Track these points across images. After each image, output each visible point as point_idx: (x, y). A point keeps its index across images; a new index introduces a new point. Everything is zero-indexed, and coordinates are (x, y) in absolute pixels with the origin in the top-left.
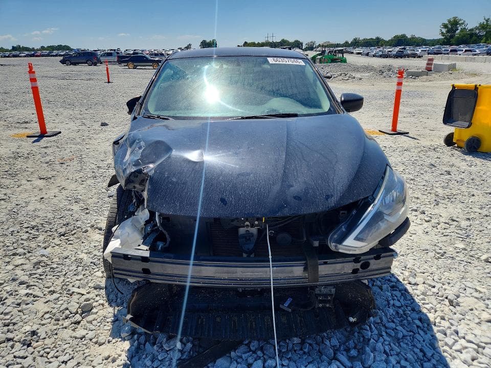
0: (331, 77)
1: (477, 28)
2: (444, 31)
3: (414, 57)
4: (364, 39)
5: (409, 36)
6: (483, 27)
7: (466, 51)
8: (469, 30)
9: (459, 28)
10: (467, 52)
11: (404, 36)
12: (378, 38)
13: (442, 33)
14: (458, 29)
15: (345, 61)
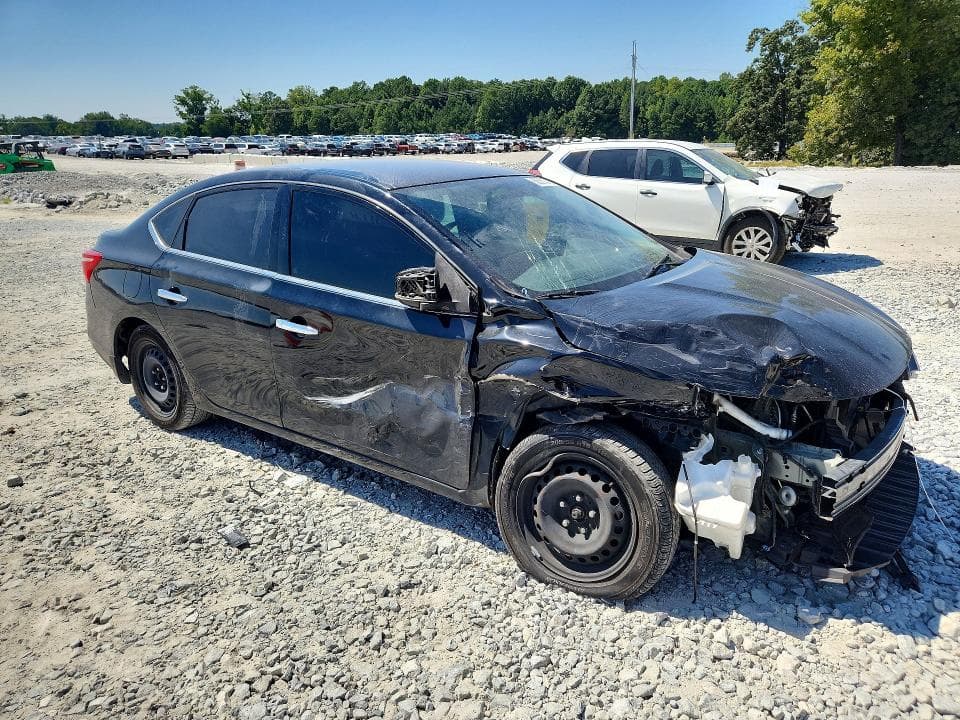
0: (70, 203)
1: (236, 109)
2: (184, 109)
3: (167, 158)
4: (17, 119)
5: (117, 117)
6: (245, 106)
7: (250, 147)
8: (226, 111)
9: (208, 106)
10: (253, 150)
11: (105, 116)
12: (49, 118)
13: (181, 113)
14: (206, 109)
15: (51, 167)
